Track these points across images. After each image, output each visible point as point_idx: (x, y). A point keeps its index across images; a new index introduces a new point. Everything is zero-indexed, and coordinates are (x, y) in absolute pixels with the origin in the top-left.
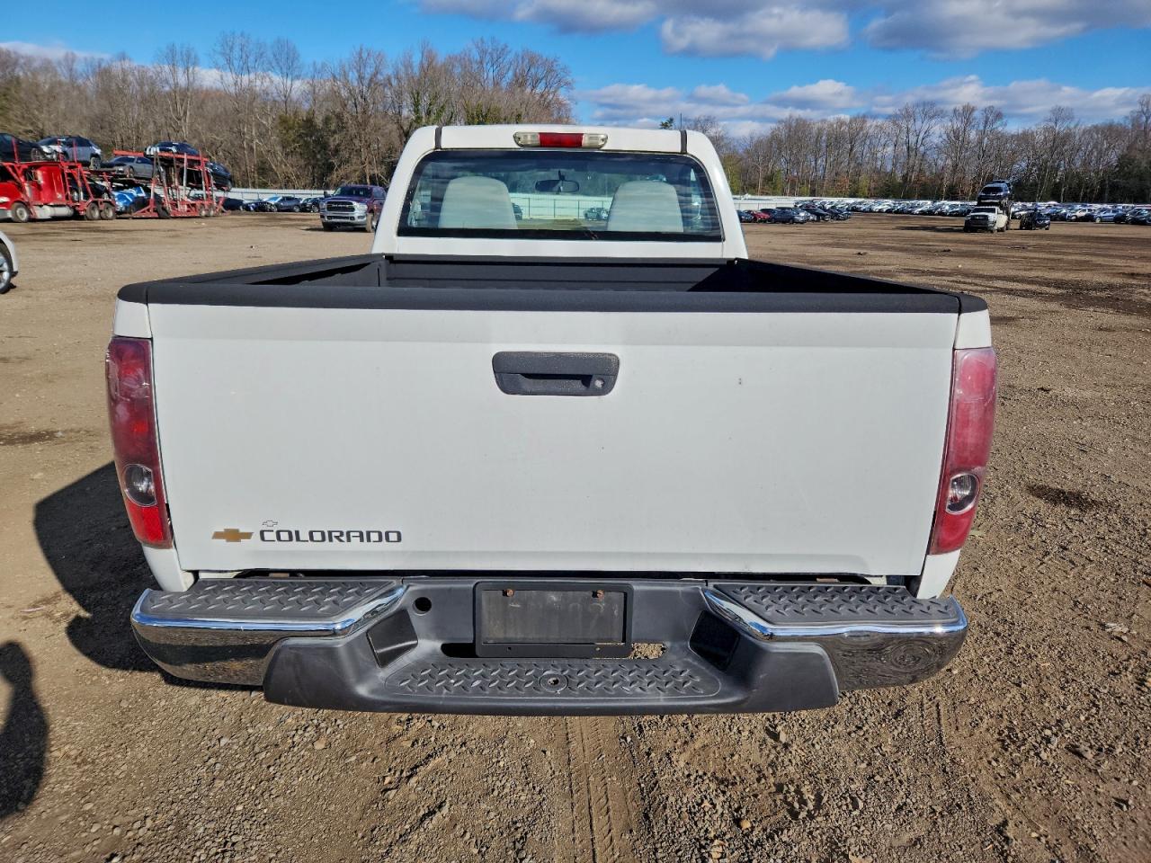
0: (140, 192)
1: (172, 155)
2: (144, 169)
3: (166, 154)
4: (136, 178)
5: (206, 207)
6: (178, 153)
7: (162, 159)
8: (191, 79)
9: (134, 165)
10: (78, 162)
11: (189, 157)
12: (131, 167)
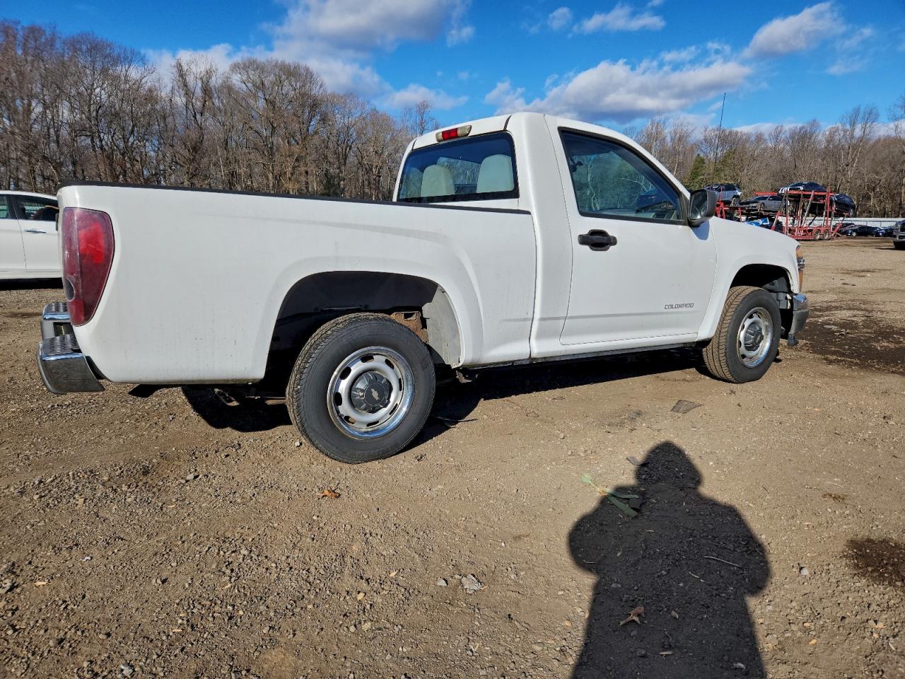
0: (766, 221)
1: (800, 193)
2: (772, 205)
3: (795, 192)
4: (765, 211)
5: (822, 233)
6: (804, 190)
7: (790, 196)
8: (867, 132)
9: (766, 202)
10: (722, 201)
11: (816, 193)
12: (764, 204)
